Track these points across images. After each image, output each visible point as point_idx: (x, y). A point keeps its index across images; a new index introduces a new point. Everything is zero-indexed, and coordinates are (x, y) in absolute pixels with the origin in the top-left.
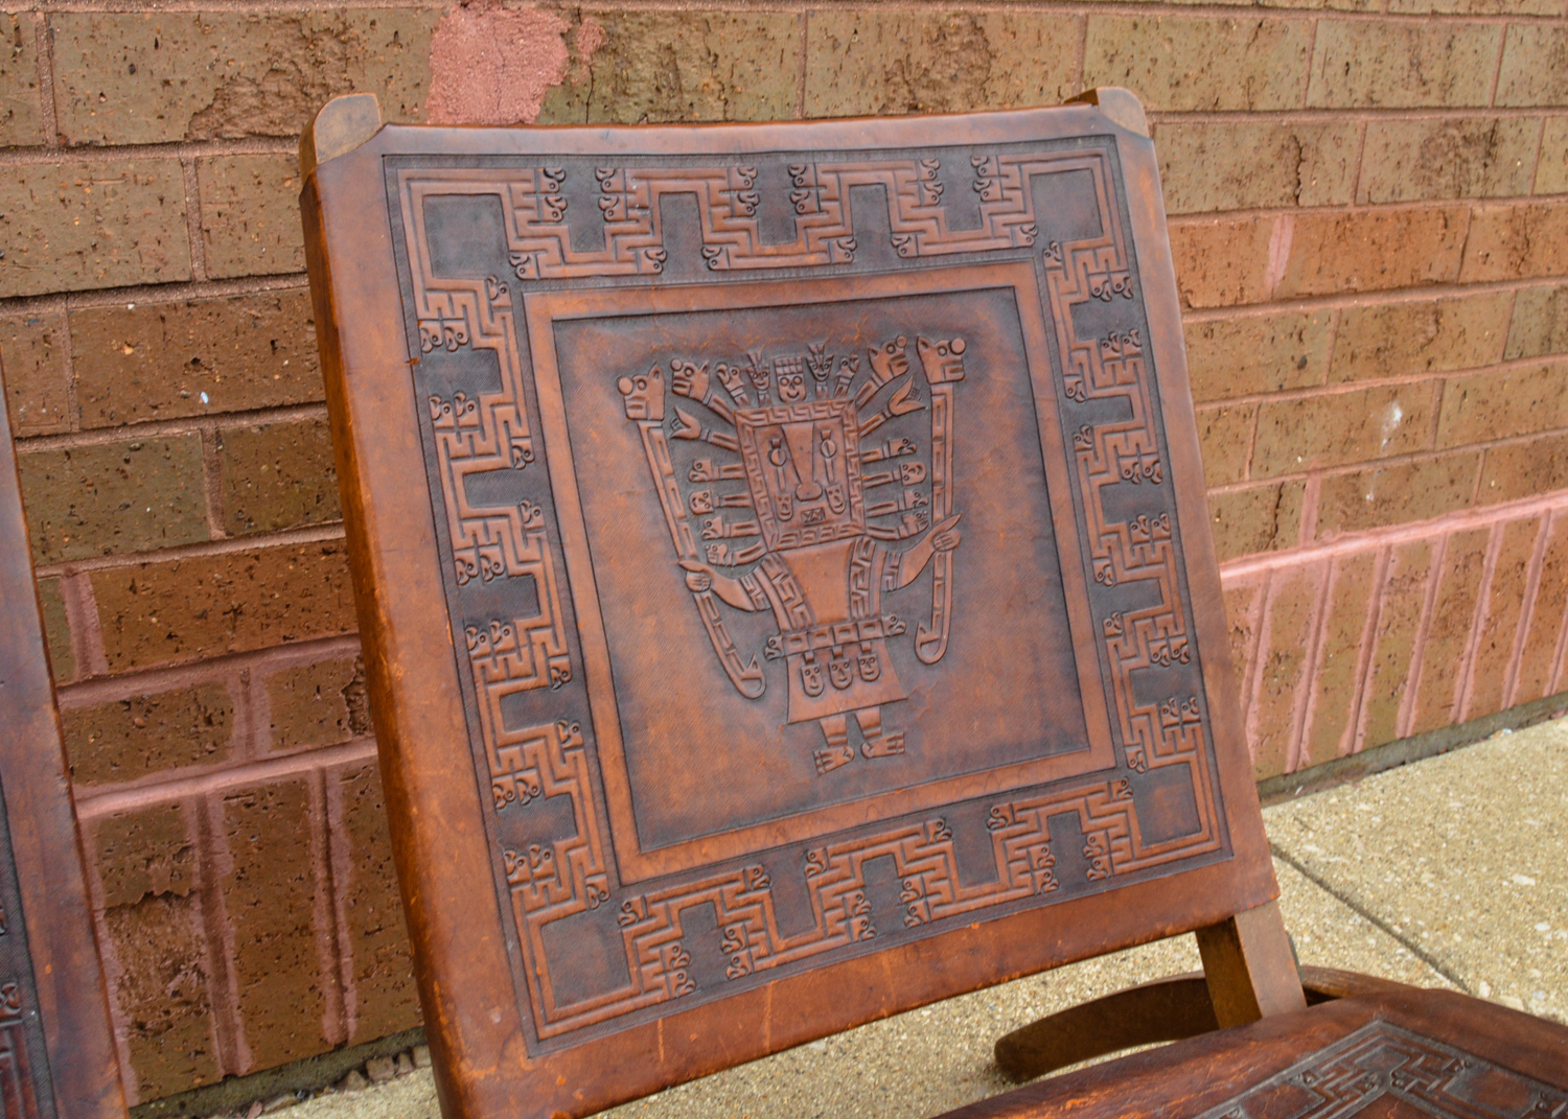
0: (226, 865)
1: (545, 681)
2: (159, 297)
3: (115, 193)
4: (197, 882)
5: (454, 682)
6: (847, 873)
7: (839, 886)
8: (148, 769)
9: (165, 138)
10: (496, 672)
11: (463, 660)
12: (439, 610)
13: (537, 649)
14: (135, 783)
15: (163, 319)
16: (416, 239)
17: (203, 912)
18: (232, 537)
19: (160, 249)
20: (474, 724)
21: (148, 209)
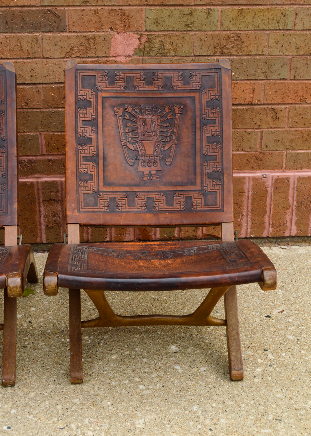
1: (91, 155)
2: (59, 85)
3: (52, 66)
4: (60, 198)
5: (75, 153)
6: (144, 199)
7: (141, 201)
8: (52, 174)
9: (61, 57)
10: (83, 152)
11: (77, 150)
12: (74, 141)
13: (91, 150)
14: (50, 176)
15: (59, 89)
16: (79, 82)
17: (61, 205)
19: (59, 76)
20: (77, 160)
21: (57, 69)
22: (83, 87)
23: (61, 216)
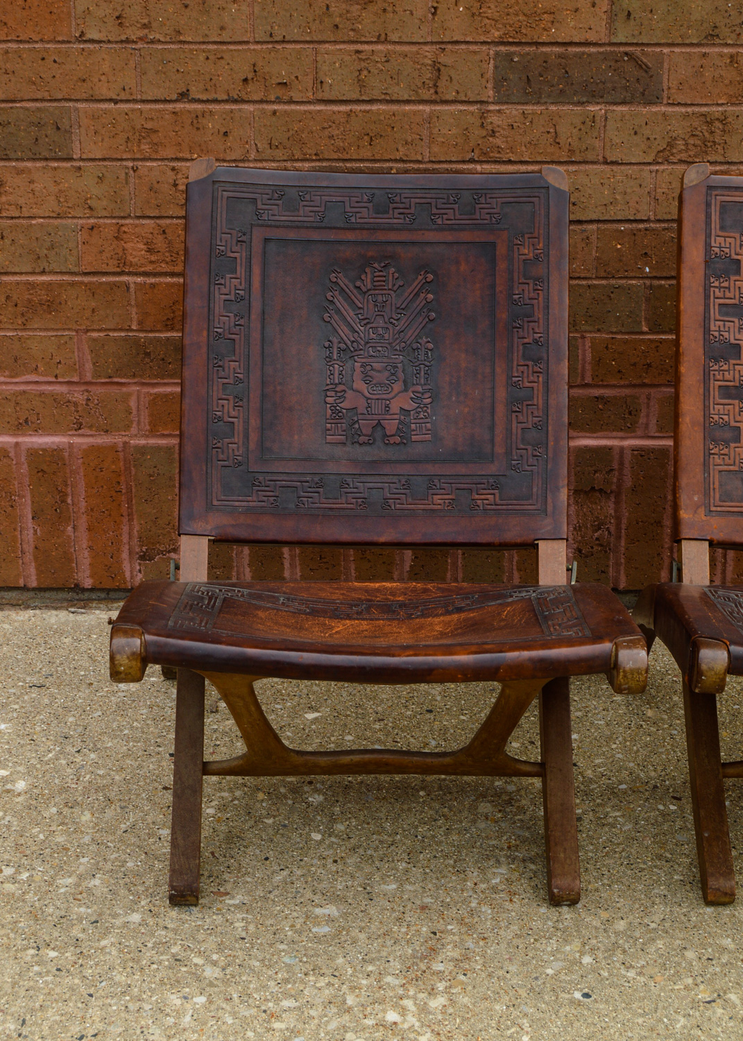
0: (628, 482)
1: (738, 384)
2: (634, 225)
3: (622, 182)
4: (614, 487)
5: (702, 377)
9: (645, 161)
10: (718, 377)
11: (707, 370)
12: (701, 351)
13: (737, 372)
15: (634, 234)
16: (715, 217)
17: (615, 503)
18: (651, 332)
19: (637, 206)
20: (707, 394)
21: (635, 189)
22: (722, 228)
23: (612, 529)
